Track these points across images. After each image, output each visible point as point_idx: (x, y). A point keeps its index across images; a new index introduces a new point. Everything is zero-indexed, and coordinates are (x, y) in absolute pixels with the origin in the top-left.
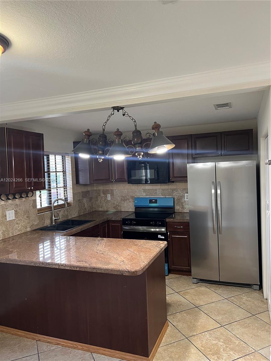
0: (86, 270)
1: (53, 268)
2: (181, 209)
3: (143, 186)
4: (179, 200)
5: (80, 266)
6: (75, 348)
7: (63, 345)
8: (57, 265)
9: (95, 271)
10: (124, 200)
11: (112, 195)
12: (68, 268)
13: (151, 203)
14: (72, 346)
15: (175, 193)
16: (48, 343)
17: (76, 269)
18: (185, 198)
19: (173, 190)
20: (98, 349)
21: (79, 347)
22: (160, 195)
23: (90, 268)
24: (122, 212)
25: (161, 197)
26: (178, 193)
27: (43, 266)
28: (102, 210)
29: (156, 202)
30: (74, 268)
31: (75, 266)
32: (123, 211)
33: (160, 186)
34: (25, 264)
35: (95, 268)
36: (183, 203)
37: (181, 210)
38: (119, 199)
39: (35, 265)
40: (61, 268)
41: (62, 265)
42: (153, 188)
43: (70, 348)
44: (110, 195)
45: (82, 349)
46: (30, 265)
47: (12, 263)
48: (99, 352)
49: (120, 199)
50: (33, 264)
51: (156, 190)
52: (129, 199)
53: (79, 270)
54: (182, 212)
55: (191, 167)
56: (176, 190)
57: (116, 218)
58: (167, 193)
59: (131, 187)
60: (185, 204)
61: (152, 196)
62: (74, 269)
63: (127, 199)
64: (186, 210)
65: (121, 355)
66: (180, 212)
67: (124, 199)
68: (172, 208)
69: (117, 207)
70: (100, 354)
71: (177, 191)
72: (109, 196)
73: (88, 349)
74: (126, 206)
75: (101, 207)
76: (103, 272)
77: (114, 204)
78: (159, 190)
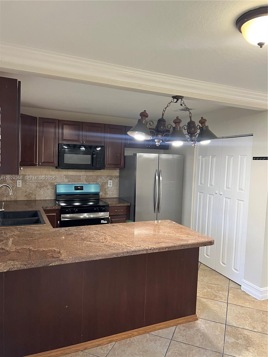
0: (175, 249)
1: (140, 254)
2: (103, 194)
3: (65, 172)
4: (103, 186)
5: (169, 246)
6: (130, 337)
7: (117, 340)
8: (144, 250)
9: (183, 248)
10: (41, 187)
11: (24, 180)
12: (157, 251)
13: (76, 190)
14: (126, 336)
15: (99, 180)
16: (98, 346)
17: (164, 250)
18: (108, 185)
19: (97, 177)
20: (154, 327)
21: (135, 333)
22: (84, 181)
23: (178, 246)
24: (36, 201)
25: (85, 183)
26: (102, 180)
27: (128, 255)
28: (7, 200)
29: (82, 188)
30: (163, 249)
31: (164, 248)
32: (38, 199)
33: (84, 173)
34: (104, 258)
35: (183, 245)
36: (106, 189)
37: (103, 196)
38: (33, 186)
39: (117, 257)
40: (149, 253)
41: (150, 249)
42: (77, 174)
43: (125, 339)
44: (21, 181)
45: (139, 334)
46: (111, 257)
47: (84, 260)
48: (155, 329)
49: (35, 186)
50: (115, 256)
51: (80, 176)
52: (47, 186)
53: (168, 250)
54: (105, 197)
55: (140, 156)
56: (100, 176)
57: (52, 207)
58: (91, 180)
59: (51, 172)
60: (108, 190)
61: (75, 182)
62: (163, 251)
63: (45, 186)
64: (108, 195)
65: (174, 323)
66: (103, 198)
67: (40, 185)
68: (97, 194)
69: (31, 195)
70: (156, 330)
71: (101, 178)
72: (19, 182)
73: (144, 331)
74: (42, 193)
75: (6, 196)
76: (190, 247)
77: (26, 192)
78: (83, 176)
